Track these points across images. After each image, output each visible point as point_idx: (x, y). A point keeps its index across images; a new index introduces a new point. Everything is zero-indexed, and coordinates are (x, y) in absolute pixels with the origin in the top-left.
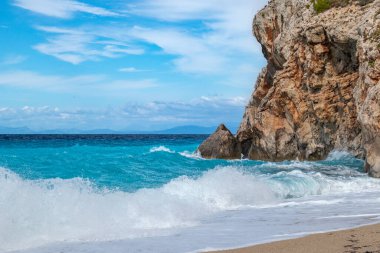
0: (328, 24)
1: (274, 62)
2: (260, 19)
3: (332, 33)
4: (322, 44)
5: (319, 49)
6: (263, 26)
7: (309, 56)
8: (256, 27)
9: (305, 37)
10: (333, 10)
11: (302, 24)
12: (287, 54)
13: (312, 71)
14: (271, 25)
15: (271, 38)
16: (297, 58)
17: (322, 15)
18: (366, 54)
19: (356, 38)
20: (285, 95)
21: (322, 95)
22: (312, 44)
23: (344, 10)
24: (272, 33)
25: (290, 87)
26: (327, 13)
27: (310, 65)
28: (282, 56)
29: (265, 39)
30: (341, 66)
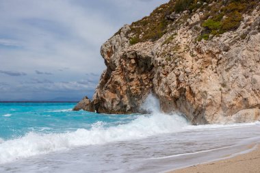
0: (137, 50)
1: (111, 67)
2: (104, 47)
3: (139, 54)
4: (134, 59)
5: (133, 61)
6: (105, 51)
7: (128, 65)
8: (102, 51)
9: (126, 56)
10: (139, 44)
11: (125, 50)
12: (117, 64)
13: (129, 72)
14: (109, 50)
15: (109, 56)
16: (122, 65)
17: (134, 46)
18: (160, 63)
19: (151, 56)
20: (116, 82)
21: (134, 83)
22: (130, 59)
23: (144, 43)
24: (109, 54)
25: (119, 79)
26: (136, 45)
27: (129, 69)
28: (115, 64)
29: (106, 57)
30: (143, 69)
